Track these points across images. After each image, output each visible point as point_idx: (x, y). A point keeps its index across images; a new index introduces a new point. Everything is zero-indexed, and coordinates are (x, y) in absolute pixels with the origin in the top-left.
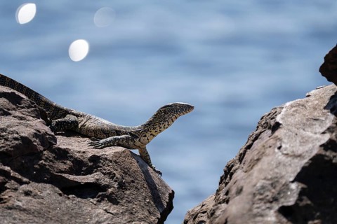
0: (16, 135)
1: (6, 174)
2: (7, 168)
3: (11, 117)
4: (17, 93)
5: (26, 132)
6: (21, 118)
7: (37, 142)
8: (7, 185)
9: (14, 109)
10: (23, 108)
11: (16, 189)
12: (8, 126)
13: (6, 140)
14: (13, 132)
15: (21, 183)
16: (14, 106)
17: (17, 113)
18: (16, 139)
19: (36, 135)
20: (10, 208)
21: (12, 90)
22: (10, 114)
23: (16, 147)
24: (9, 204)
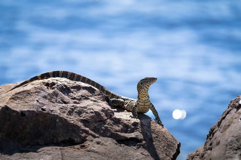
0: (92, 111)
1: (86, 132)
2: (87, 129)
3: (89, 100)
4: (92, 87)
5: (97, 109)
6: (95, 101)
7: (103, 114)
8: (87, 138)
9: (91, 96)
10: (96, 95)
11: (92, 141)
12: (88, 105)
13: (87, 113)
14: (90, 109)
15: (95, 137)
16: (91, 94)
17: (93, 98)
18: (92, 113)
19: (103, 111)
20: (89, 151)
21: (90, 86)
22: (89, 99)
23: (92, 117)
24: (88, 149)
